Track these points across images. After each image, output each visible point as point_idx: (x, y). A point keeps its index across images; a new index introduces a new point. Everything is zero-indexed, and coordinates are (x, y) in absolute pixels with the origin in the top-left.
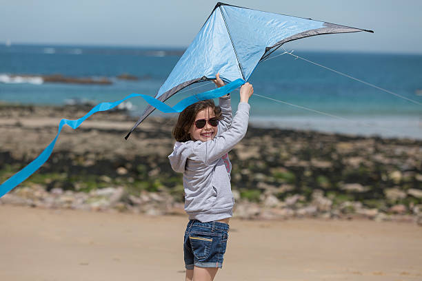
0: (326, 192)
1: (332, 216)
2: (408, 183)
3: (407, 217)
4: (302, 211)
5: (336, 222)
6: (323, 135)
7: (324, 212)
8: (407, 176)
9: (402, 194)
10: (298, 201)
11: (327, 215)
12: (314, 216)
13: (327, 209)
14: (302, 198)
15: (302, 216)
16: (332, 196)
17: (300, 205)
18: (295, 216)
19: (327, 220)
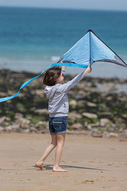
0: (24, 115)
1: (31, 131)
2: (82, 108)
3: (84, 131)
4: (9, 128)
5: (34, 134)
6: (14, 72)
7: (25, 128)
8: (81, 103)
9: (79, 116)
10: (5, 120)
11: (28, 130)
12: (18, 131)
13: (27, 126)
14: (8, 119)
15: (10, 131)
16: (29, 117)
17: (7, 124)
18: (5, 131)
19: (28, 133)
